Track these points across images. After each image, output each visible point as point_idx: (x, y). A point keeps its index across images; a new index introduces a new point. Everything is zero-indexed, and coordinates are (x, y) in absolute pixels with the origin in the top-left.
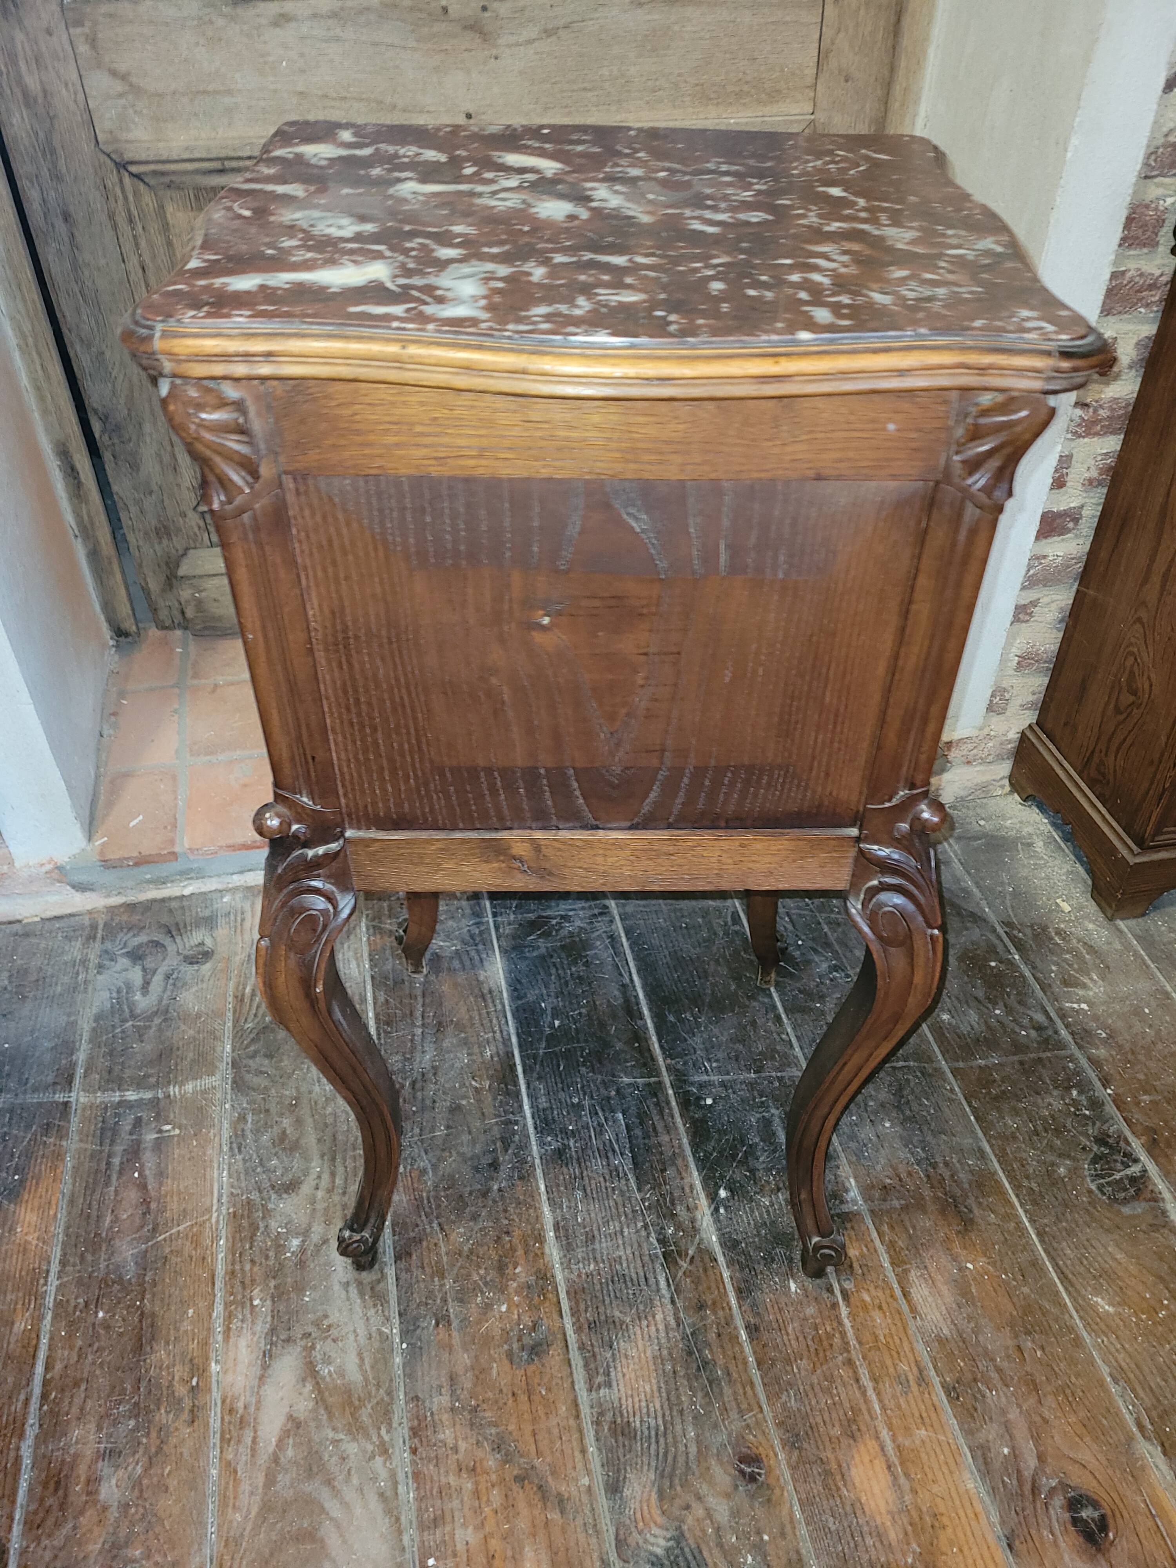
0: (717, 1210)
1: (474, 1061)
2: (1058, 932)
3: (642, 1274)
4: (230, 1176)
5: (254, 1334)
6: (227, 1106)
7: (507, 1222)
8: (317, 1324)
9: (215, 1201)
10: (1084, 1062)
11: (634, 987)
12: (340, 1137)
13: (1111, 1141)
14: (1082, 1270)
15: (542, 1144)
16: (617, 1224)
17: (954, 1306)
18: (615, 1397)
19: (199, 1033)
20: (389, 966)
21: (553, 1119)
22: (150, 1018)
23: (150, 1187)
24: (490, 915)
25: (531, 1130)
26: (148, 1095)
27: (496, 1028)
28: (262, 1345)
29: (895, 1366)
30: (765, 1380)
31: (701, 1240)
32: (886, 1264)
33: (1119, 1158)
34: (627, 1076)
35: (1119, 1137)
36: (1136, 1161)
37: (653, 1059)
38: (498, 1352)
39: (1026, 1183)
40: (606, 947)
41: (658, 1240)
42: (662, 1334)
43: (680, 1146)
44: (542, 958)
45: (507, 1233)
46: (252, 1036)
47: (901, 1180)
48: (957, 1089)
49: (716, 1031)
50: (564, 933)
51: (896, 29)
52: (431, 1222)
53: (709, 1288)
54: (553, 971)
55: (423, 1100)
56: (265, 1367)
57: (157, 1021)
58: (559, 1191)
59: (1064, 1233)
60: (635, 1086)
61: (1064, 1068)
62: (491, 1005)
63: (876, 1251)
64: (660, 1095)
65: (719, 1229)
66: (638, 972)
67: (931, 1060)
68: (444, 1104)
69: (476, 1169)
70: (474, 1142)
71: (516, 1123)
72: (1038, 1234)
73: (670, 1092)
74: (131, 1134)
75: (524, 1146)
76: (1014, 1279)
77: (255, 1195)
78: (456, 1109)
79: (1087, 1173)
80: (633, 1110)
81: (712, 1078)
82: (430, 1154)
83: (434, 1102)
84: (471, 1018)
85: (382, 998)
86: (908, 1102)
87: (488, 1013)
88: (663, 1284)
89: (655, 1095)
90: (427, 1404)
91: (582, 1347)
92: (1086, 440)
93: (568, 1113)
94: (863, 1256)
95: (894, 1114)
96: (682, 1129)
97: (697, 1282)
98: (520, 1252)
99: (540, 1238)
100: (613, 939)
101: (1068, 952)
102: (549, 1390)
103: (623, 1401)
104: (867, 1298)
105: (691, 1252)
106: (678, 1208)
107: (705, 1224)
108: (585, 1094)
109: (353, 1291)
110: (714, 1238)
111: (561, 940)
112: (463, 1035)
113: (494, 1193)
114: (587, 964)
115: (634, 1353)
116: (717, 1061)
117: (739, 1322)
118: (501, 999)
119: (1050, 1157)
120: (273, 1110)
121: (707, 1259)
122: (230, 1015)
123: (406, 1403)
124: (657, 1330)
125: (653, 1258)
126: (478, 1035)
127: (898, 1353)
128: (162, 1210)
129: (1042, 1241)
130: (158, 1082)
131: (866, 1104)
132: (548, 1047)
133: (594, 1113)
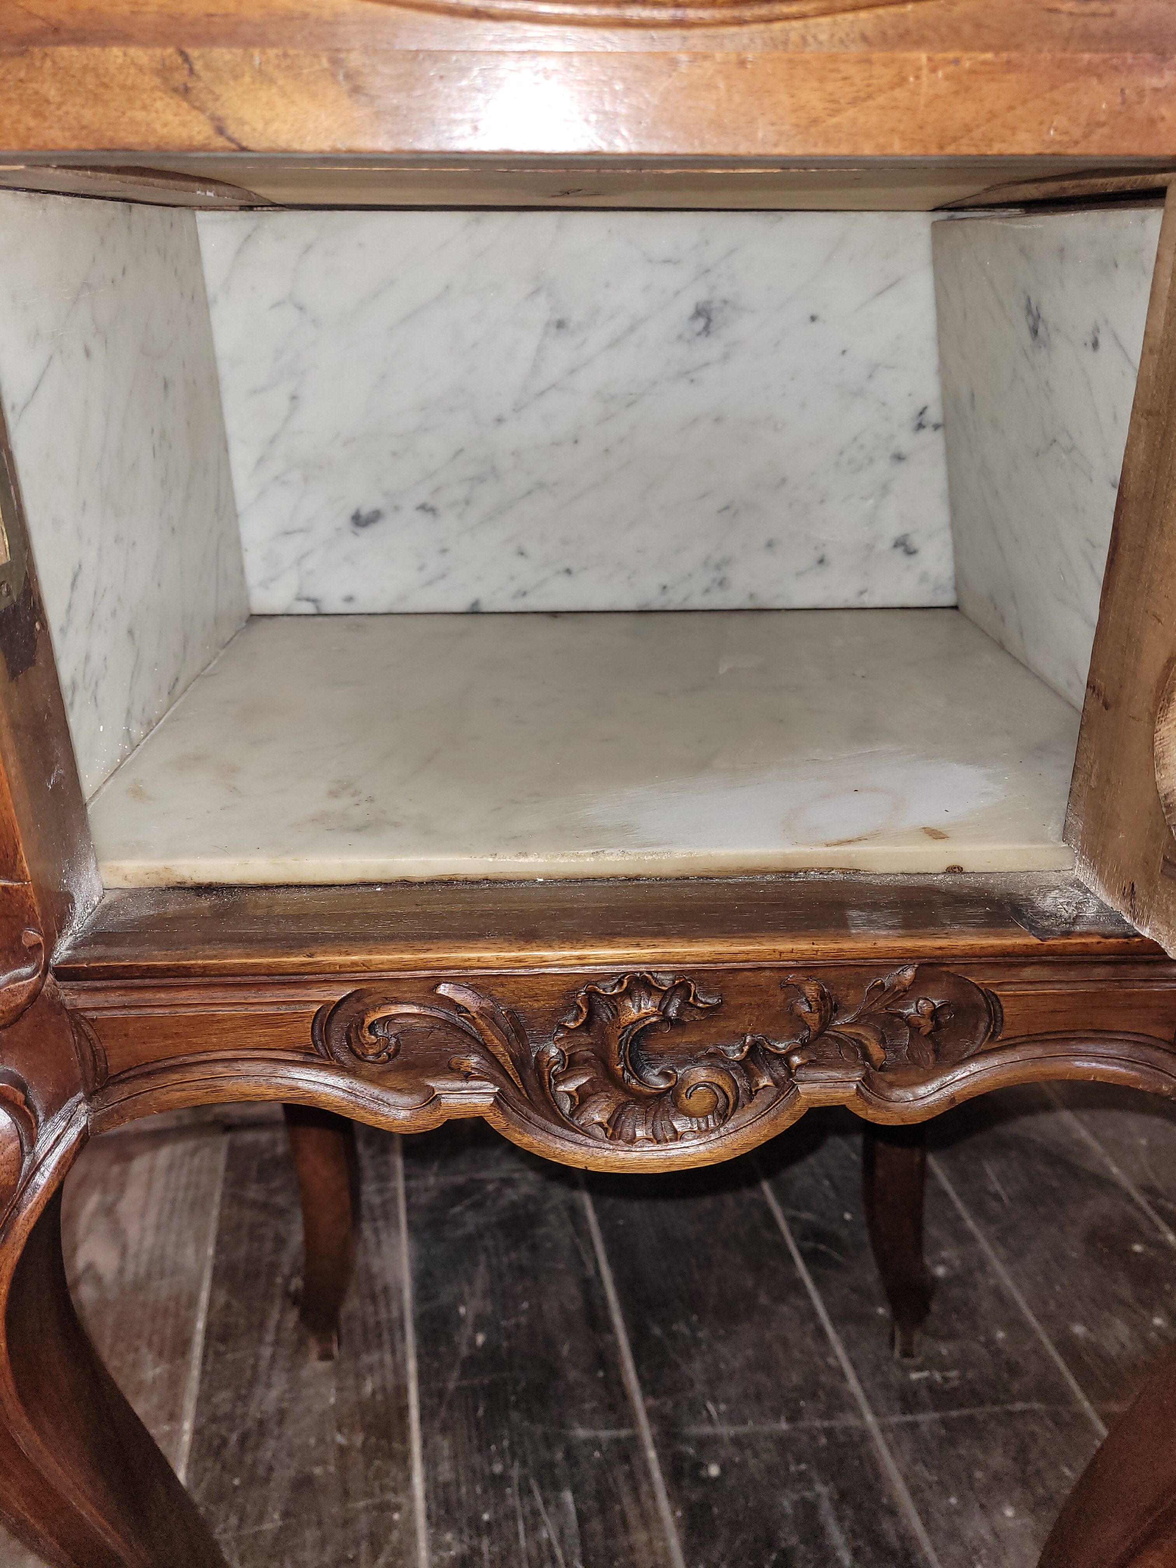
1: (345, 1400)
11: (601, 1282)
15: (436, 1546)
20: (242, 1252)
21: (459, 1502)
24: (401, 1177)
25: (421, 1521)
27: (386, 1347)
34: (583, 1424)
37: (625, 1397)
43: (666, 1552)
44: (469, 1239)
49: (723, 1350)
50: (503, 1202)
55: (254, 1465)
60: (595, 1443)
64: (635, 1460)
67: (1064, 1398)
68: (285, 1474)
70: (323, 1543)
71: (398, 1508)
73: (652, 1454)
75: (406, 1550)
78: (303, 1483)
80: (590, 1487)
81: (719, 1430)
83: (271, 1469)
85: (222, 1298)
89: (626, 1459)
93: (485, 1491)
95: (1018, 1493)
96: (669, 1521)
108: (514, 1455)
111: (497, 1214)
114: (534, 1248)
116: (726, 1400)
118: (401, 1300)
131: (970, 1477)
132: (463, 1376)
133: (525, 1491)
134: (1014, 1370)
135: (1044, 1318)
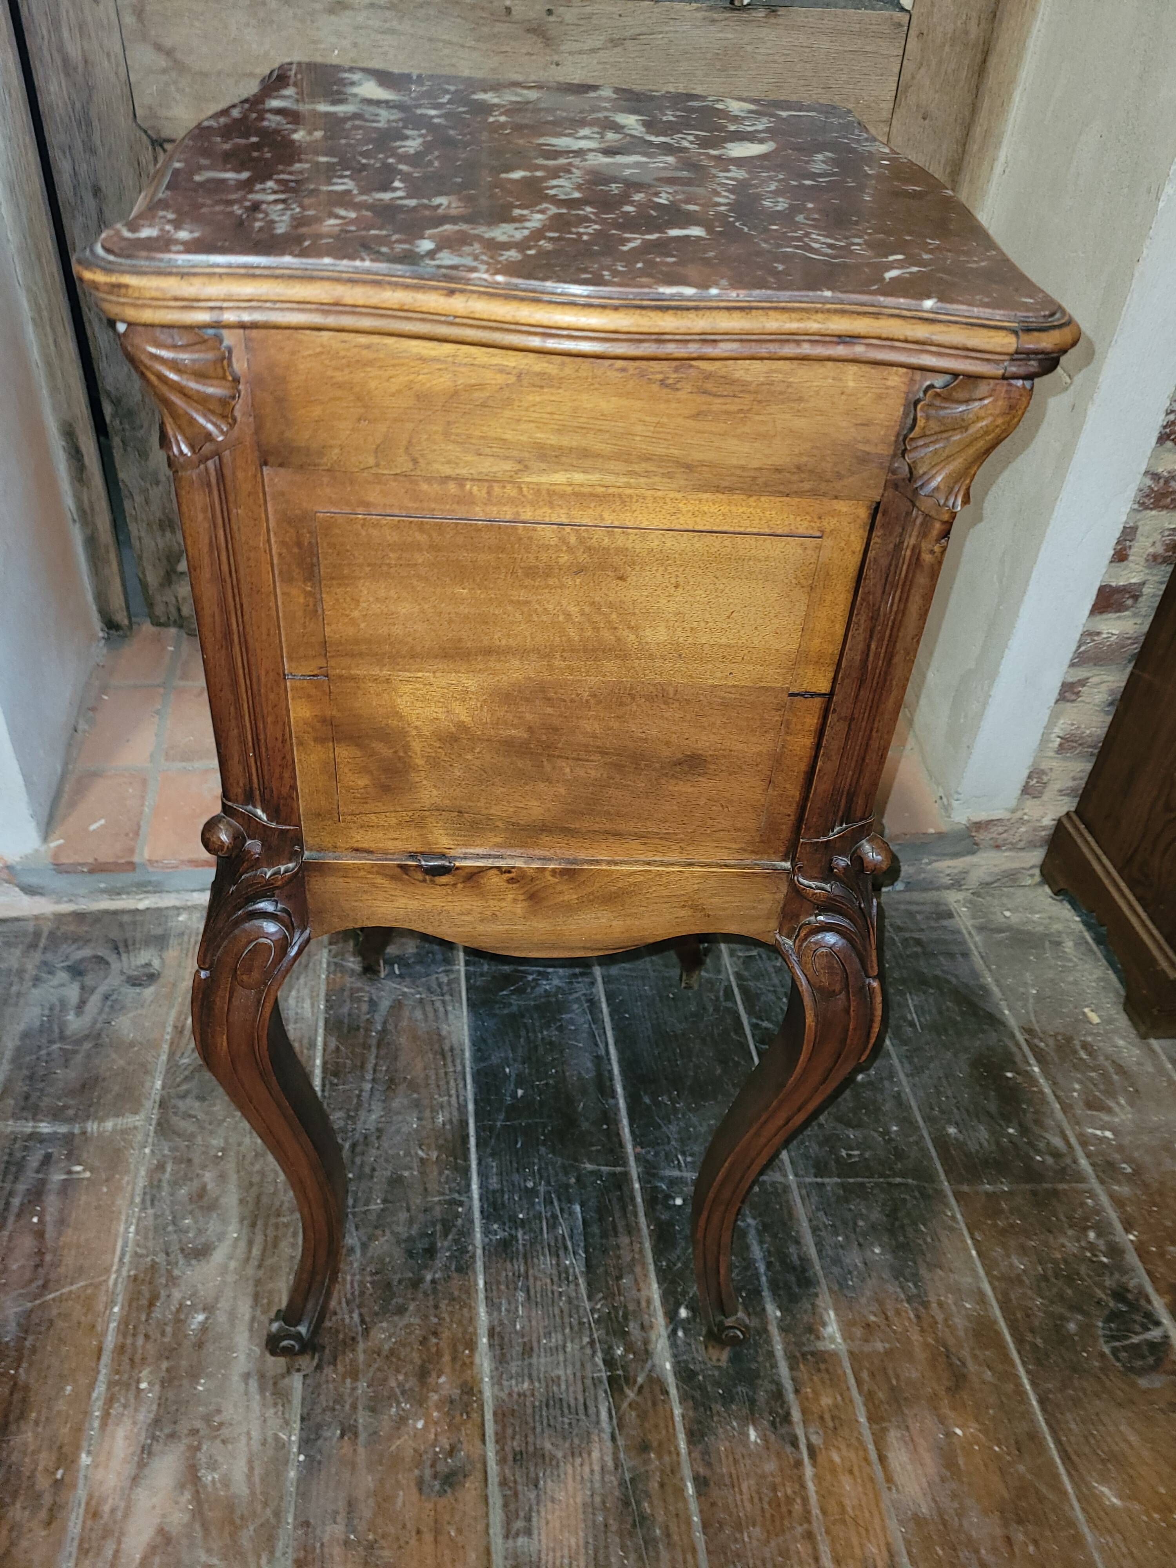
0: (674, 1332)
1: (424, 1127)
2: (1085, 1046)
3: (581, 1400)
4: (137, 1233)
5: (135, 1423)
6: (147, 1151)
7: (435, 1320)
8: (207, 1419)
9: (116, 1260)
10: (1104, 1199)
11: (609, 1060)
12: (265, 1200)
13: (1130, 1296)
14: (1087, 1449)
15: (486, 1232)
16: (560, 1337)
17: (937, 1479)
18: (534, 1548)
19: (129, 1064)
20: (345, 1010)
21: (503, 1204)
22: (79, 1042)
23: (47, 1236)
24: (462, 963)
25: (477, 1214)
26: (63, 1129)
27: (453, 1092)
28: (142, 1438)
29: (862, 1546)
30: (711, 1548)
31: (654, 1366)
32: (862, 1420)
33: (1138, 1318)
34: (590, 1161)
35: (1140, 1293)
36: (1158, 1323)
37: (621, 1145)
38: (409, 1479)
39: (1029, 1337)
40: (584, 1012)
41: (605, 1361)
42: (597, 1477)
43: (641, 1251)
44: (513, 1017)
45: (435, 1334)
46: (187, 1073)
47: (887, 1319)
48: (959, 1216)
49: (694, 1120)
50: (539, 990)
51: (981, 69)
52: (351, 1312)
53: (656, 1426)
54: (523, 1033)
55: (362, 1165)
56: (142, 1465)
57: (87, 1045)
58: (498, 1289)
59: (1070, 1403)
60: (598, 1174)
61: (1083, 1204)
62: (450, 1064)
63: (851, 1401)
64: (625, 1188)
65: (675, 1356)
66: (616, 1043)
67: (931, 1178)
68: (383, 1174)
69: (410, 1254)
70: (411, 1221)
71: (461, 1204)
72: (1041, 1402)
73: (637, 1186)
74: (38, 1172)
75: (466, 1232)
76: (1009, 1454)
77: (161, 1258)
78: (396, 1181)
79: (1100, 1332)
80: (593, 1203)
81: (685, 1174)
82: (362, 1231)
83: (374, 1170)
84: (427, 1077)
86: (902, 1227)
87: (446, 1073)
88: (604, 1415)
90: (318, 1532)
91: (503, 1483)
92: (1154, 512)
93: (521, 1199)
94: (836, 1406)
95: (885, 1239)
96: (645, 1231)
97: (643, 1416)
98: (447, 1358)
99: (471, 1344)
100: (593, 1004)
101: (1094, 1070)
102: (459, 1531)
103: (543, 1557)
104: (836, 1458)
105: (640, 1380)
106: (632, 1325)
107: (659, 1347)
108: (541, 1178)
109: (253, 1384)
110: (668, 1366)
111: (535, 999)
112: (415, 1096)
113: (427, 1285)
114: (560, 1029)
115: (561, 1496)
116: (691, 1155)
117: (687, 1472)
118: (463, 1059)
119: (1058, 1309)
120: (196, 1161)
121: (657, 1389)
122: (166, 1047)
123: (295, 1528)
124: (592, 1471)
125: (596, 1382)
126: (432, 1098)
127: (867, 1530)
128: (55, 1265)
129: (1044, 1410)
130: (76, 1115)
131: (855, 1224)
132: (507, 1119)
133: (549, 1202)
134: (899, 1155)
135: (928, 1119)
